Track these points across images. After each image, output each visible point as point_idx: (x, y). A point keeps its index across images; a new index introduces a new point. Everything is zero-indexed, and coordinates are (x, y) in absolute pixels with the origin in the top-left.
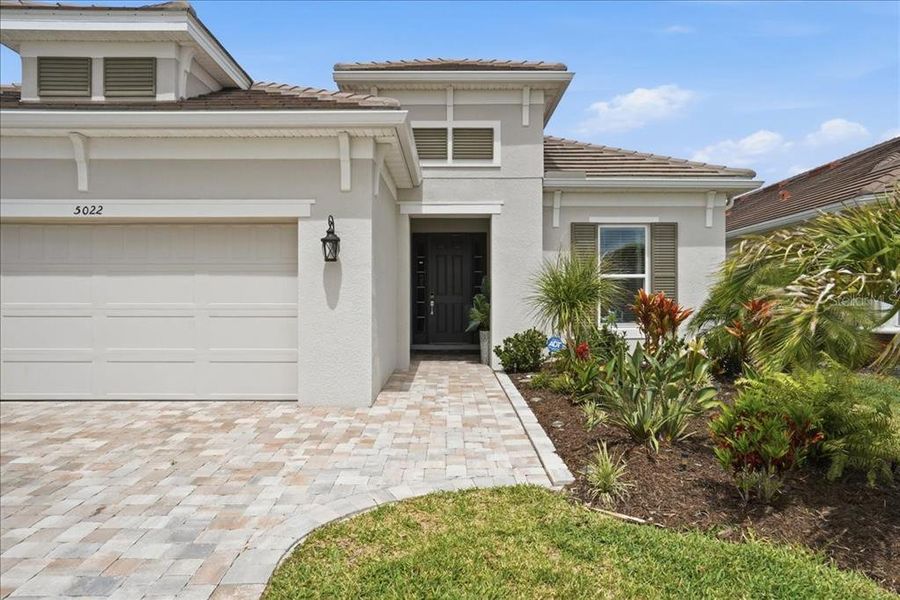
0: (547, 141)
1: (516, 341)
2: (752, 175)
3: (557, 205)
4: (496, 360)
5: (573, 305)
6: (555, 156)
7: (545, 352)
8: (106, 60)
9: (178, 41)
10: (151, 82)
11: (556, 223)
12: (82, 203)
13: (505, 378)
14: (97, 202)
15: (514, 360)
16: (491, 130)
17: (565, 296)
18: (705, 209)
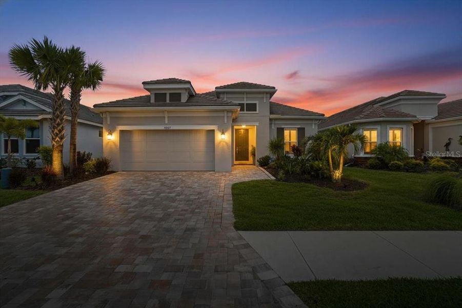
0: (270, 102)
1: (263, 158)
2: (324, 115)
3: (273, 123)
4: (257, 163)
5: (276, 149)
6: (272, 105)
7: (270, 161)
8: (170, 93)
9: (186, 89)
10: (180, 100)
11: (273, 127)
12: (166, 126)
13: (260, 168)
14: (169, 126)
15: (262, 163)
16: (256, 104)
17: (274, 146)
18: (312, 124)
